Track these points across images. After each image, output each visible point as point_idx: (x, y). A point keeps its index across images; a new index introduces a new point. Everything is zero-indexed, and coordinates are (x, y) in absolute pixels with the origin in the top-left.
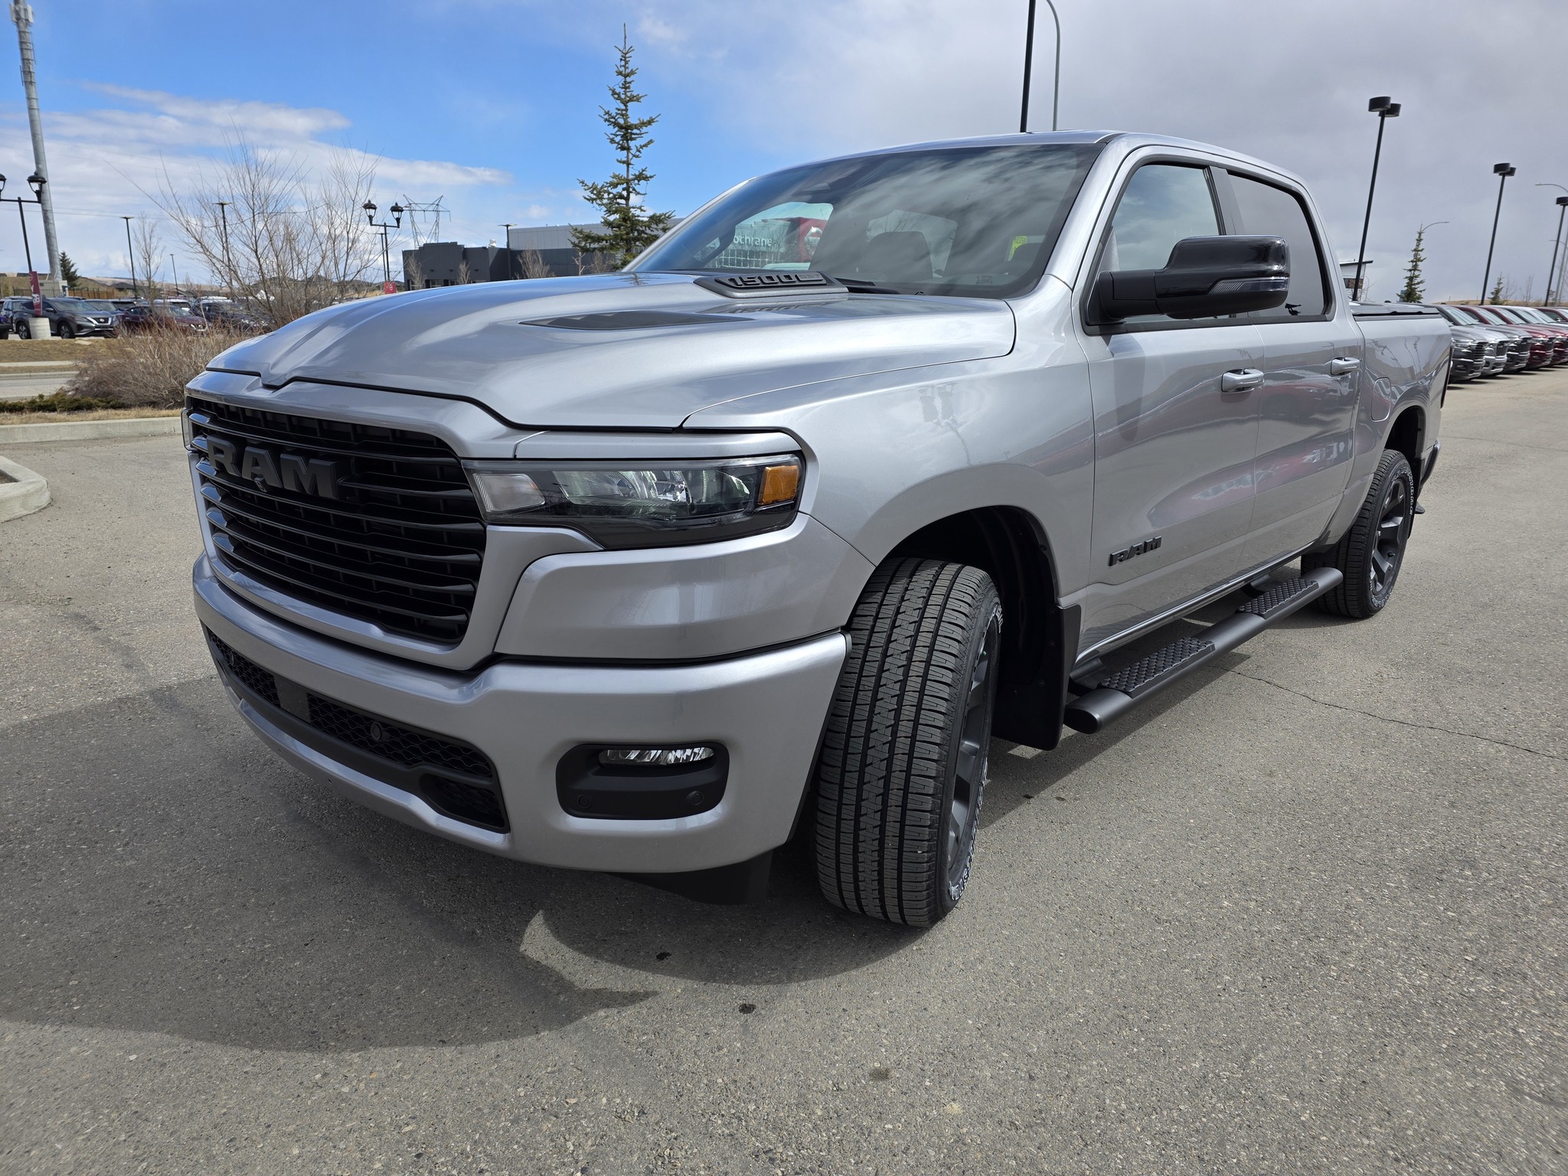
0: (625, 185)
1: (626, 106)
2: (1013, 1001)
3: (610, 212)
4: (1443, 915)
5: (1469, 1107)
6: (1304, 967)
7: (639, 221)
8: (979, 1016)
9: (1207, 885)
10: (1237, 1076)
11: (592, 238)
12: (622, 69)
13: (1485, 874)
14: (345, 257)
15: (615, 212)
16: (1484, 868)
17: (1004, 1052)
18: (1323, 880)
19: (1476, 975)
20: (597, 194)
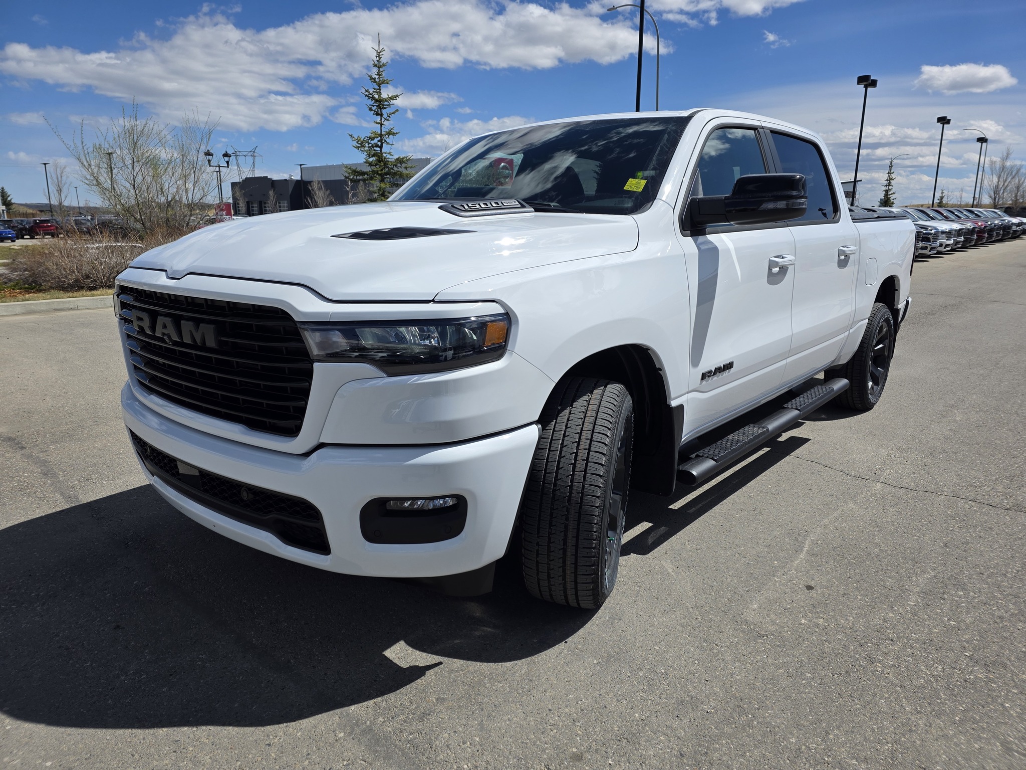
0: (379, 138)
1: (379, 86)
2: (665, 698)
3: (370, 156)
4: (947, 624)
5: (978, 762)
6: (860, 666)
7: (389, 161)
8: (642, 710)
9: (789, 608)
10: (821, 747)
11: (357, 172)
12: (376, 63)
13: (972, 594)
14: (193, 188)
15: (373, 156)
16: (971, 589)
17: (661, 736)
18: (866, 602)
19: (974, 666)
20: (361, 145)
